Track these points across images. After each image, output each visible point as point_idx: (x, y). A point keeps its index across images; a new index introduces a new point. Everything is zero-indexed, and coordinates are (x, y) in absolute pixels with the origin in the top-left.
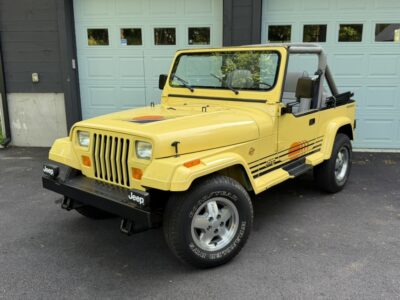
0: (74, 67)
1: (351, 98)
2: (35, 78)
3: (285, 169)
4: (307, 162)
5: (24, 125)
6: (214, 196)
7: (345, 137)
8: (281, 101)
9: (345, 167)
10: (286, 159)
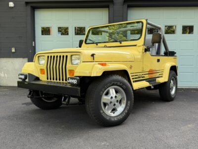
0: (34, 45)
1: (175, 55)
2: (13, 50)
4: (157, 81)
5: (6, 75)
6: (113, 85)
7: (174, 73)
8: (144, 45)
9: (174, 88)
10: (147, 77)
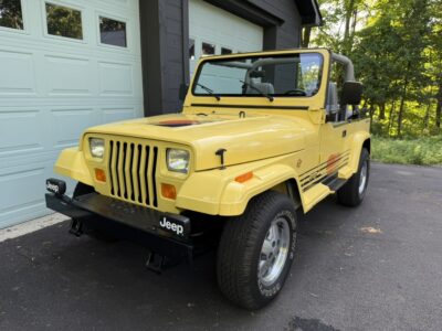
3: (325, 183)
4: (339, 176)
7: (366, 151)
10: (324, 173)
